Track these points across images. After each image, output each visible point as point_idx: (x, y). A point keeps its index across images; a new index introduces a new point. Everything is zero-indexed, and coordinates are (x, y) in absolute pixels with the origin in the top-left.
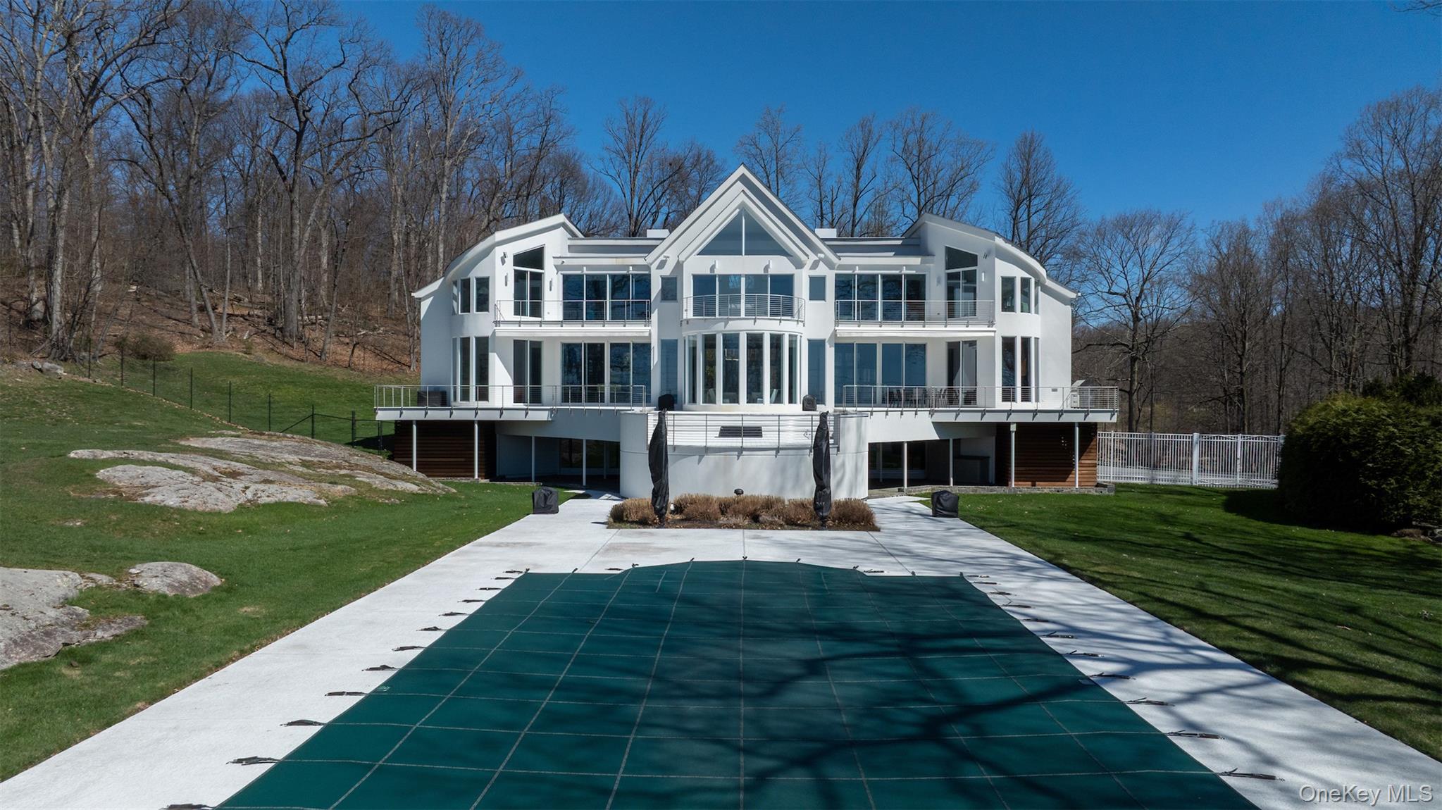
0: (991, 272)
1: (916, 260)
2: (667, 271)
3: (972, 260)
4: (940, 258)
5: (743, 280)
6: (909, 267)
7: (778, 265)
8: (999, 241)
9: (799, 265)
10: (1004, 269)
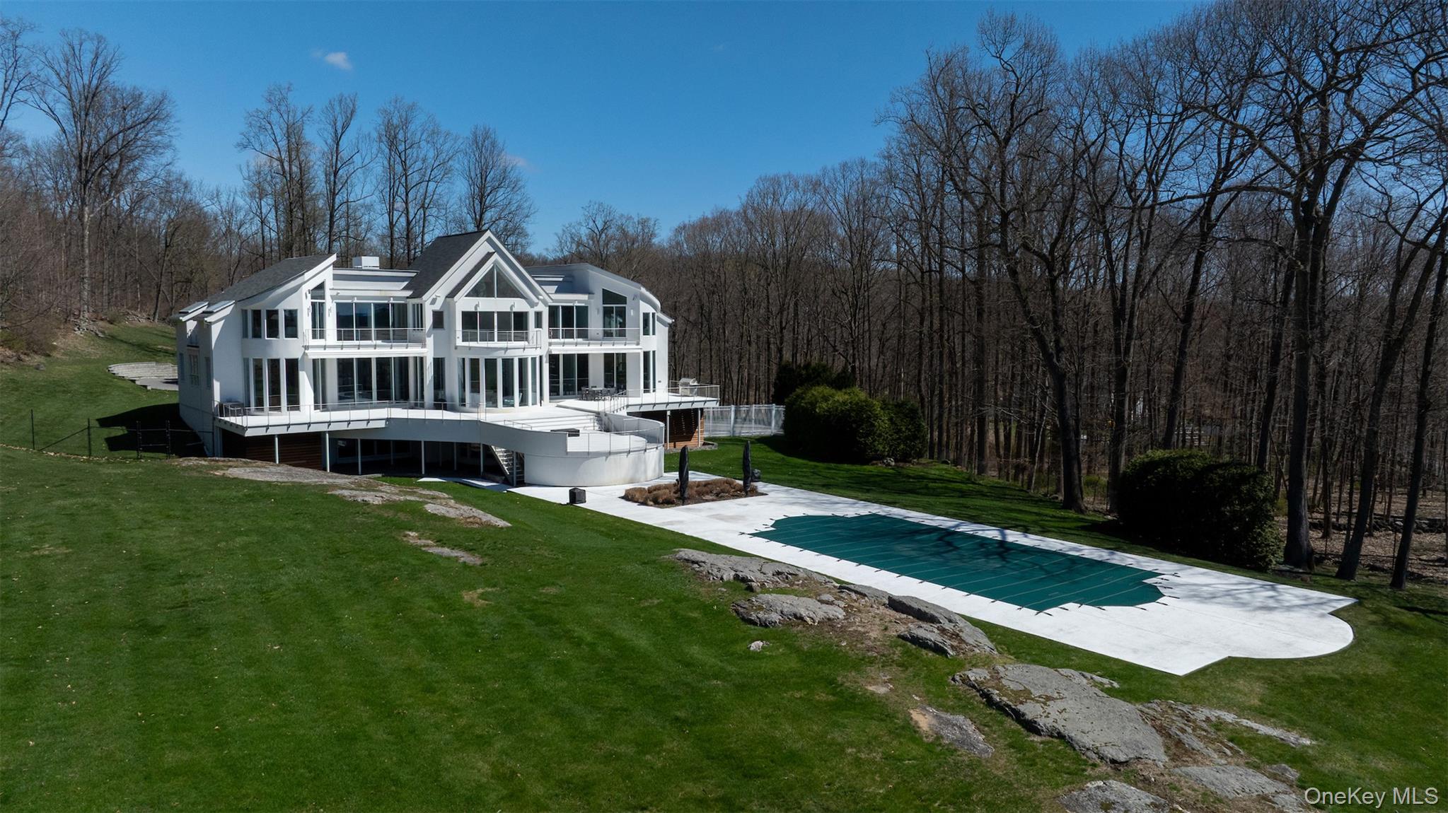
0: (637, 309)
1: (585, 297)
2: (437, 307)
3: (622, 300)
4: (599, 296)
5: (496, 315)
6: (579, 301)
7: (519, 305)
8: (643, 290)
9: (532, 305)
10: (645, 308)
